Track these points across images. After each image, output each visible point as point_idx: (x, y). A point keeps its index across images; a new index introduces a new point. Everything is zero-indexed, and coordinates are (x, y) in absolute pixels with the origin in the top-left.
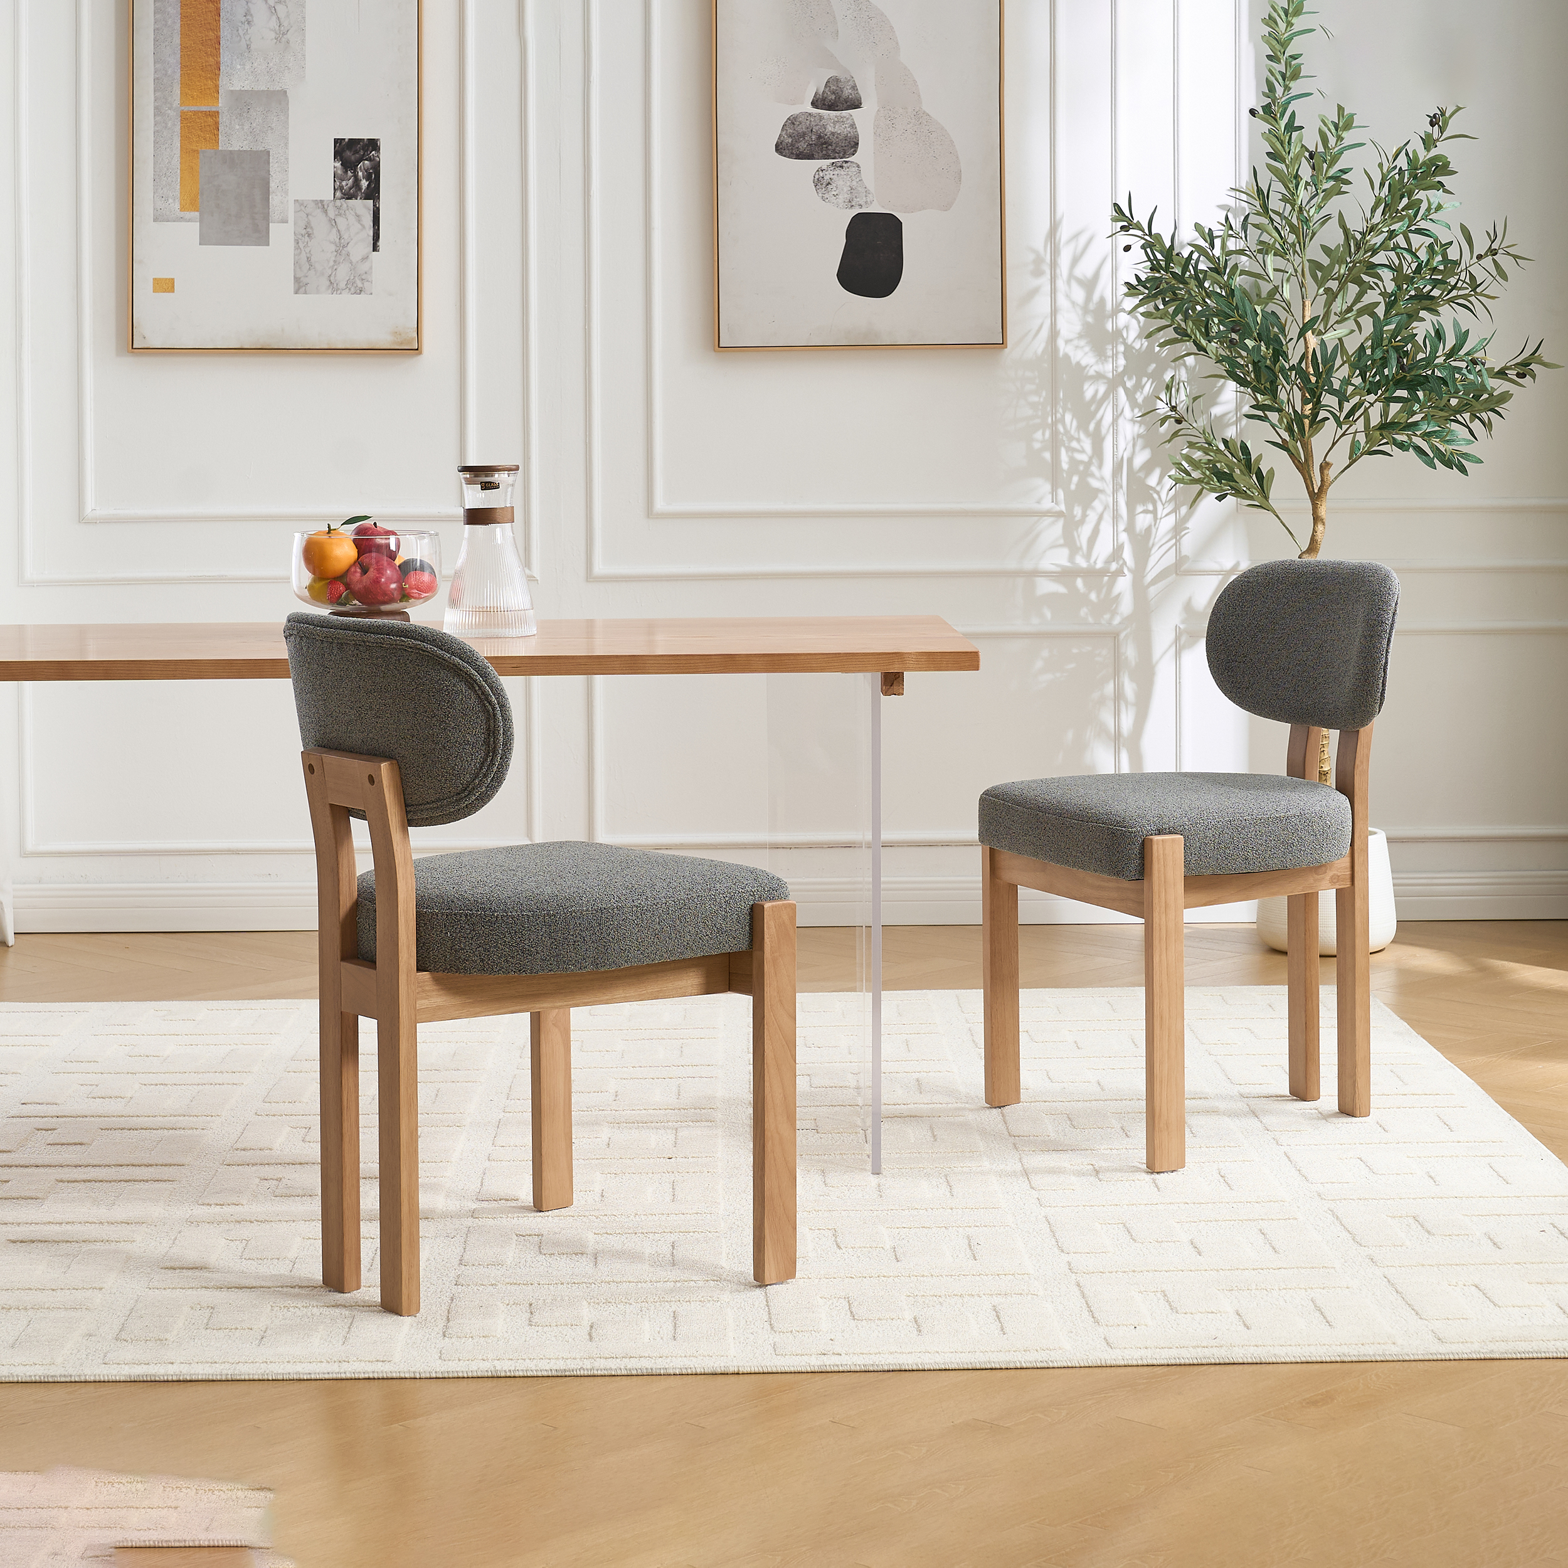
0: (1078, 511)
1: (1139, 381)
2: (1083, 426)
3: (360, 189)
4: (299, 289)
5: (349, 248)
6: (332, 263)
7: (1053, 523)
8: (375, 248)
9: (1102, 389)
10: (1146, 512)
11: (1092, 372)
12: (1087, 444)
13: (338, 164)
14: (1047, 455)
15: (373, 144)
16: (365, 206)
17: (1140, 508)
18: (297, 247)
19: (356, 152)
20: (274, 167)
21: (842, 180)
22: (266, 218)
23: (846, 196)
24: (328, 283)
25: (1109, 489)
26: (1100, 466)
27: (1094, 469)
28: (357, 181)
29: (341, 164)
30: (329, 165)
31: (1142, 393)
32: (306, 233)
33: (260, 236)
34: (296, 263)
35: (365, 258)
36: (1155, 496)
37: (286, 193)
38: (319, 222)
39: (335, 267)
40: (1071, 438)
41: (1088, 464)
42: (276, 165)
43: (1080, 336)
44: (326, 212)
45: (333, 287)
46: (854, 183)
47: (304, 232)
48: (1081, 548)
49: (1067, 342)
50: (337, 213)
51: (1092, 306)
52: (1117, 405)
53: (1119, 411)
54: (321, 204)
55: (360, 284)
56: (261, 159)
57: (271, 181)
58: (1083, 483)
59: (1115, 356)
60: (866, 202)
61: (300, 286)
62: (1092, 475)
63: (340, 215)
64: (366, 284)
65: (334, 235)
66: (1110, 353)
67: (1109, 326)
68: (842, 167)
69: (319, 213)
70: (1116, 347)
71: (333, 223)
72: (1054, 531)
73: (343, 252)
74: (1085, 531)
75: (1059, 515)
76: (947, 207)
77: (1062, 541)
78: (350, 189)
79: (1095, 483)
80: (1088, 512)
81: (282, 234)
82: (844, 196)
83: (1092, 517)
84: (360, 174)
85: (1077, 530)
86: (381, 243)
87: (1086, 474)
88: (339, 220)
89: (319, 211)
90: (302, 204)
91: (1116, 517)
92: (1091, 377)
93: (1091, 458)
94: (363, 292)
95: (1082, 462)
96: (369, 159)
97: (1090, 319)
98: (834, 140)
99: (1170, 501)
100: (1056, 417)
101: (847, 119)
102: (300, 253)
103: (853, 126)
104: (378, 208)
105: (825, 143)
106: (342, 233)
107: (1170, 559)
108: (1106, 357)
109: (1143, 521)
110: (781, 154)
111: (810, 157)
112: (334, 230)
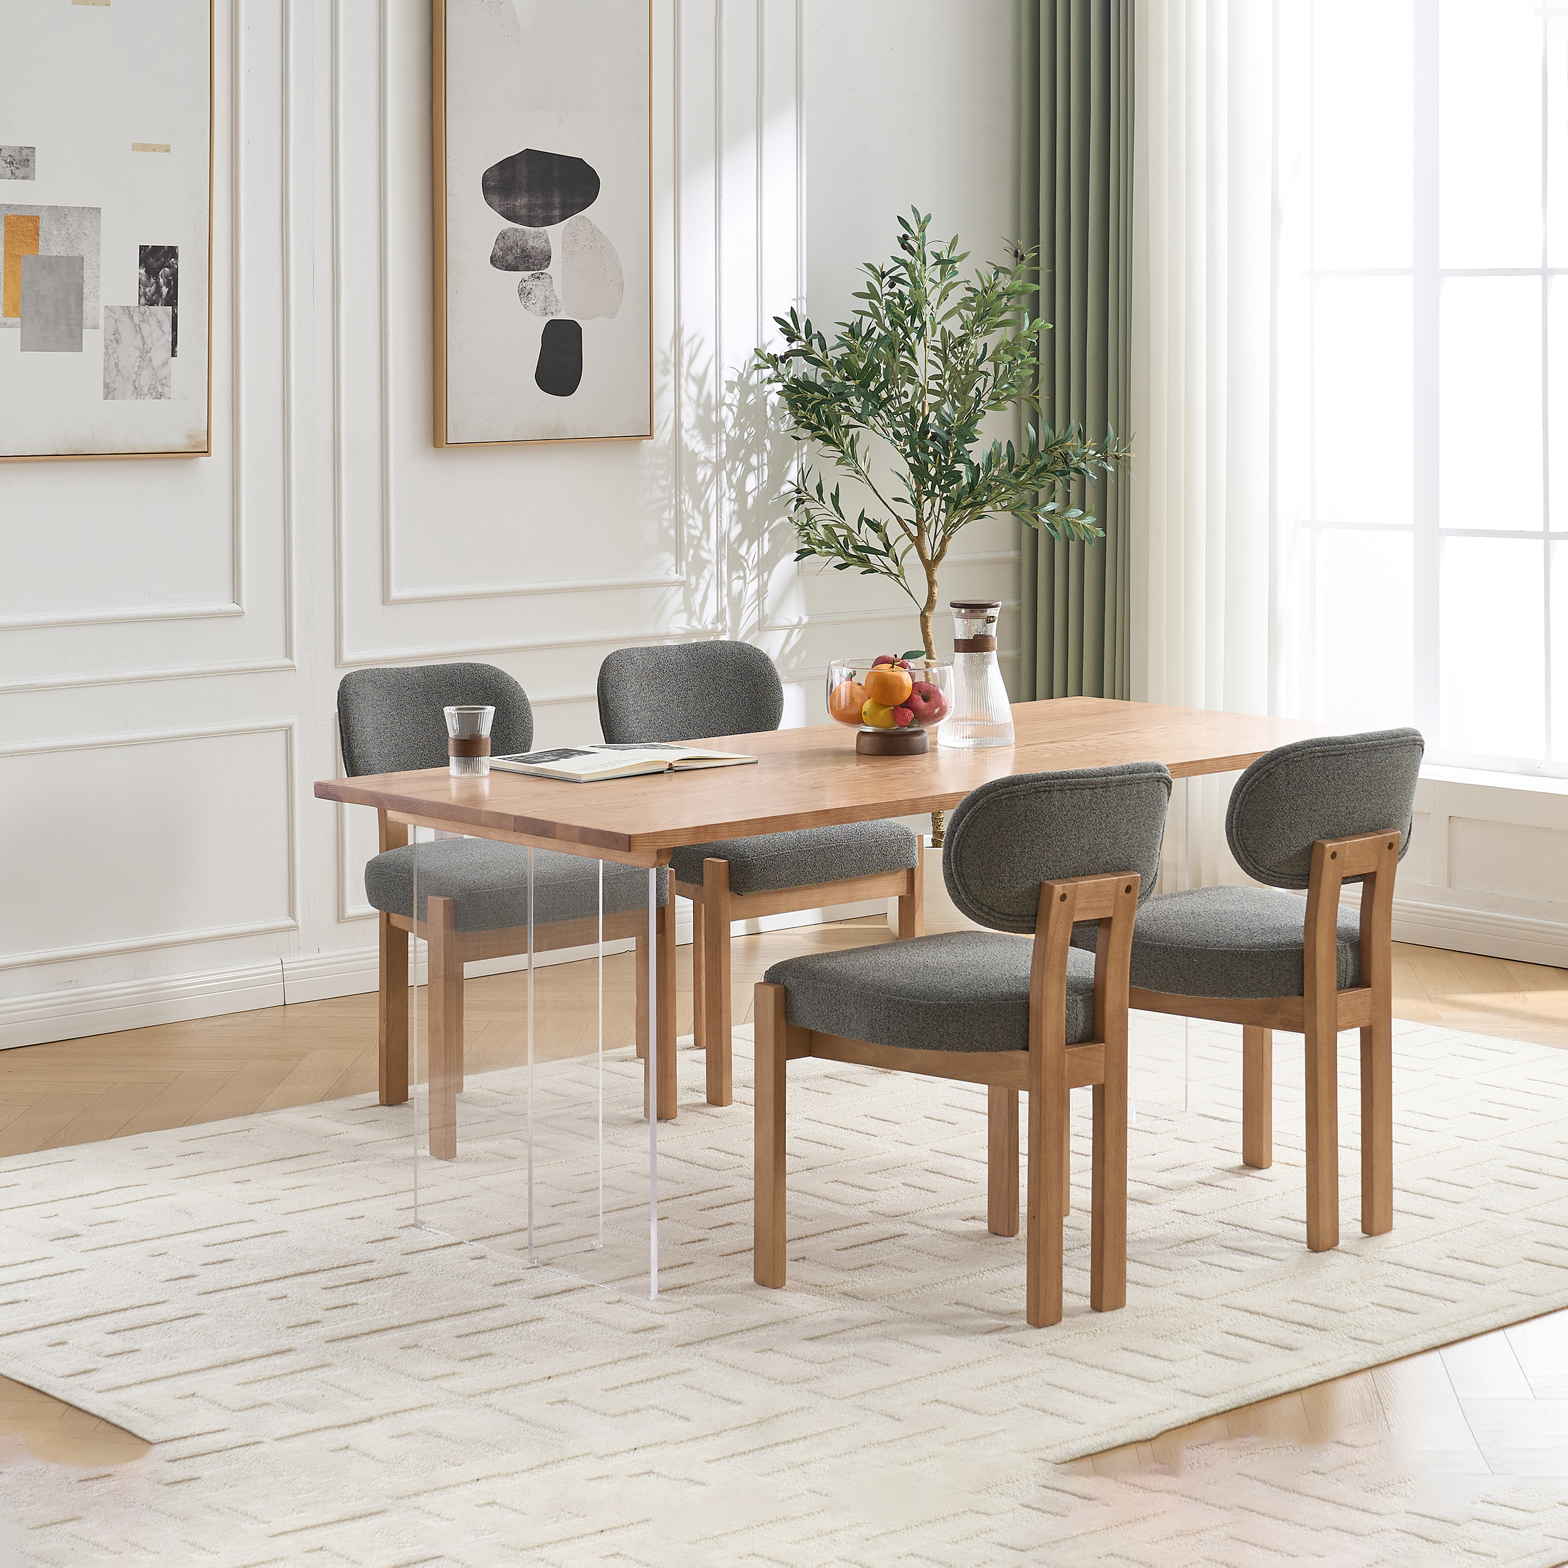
0: (693, 580)
1: (733, 464)
2: (696, 506)
3: (161, 295)
4: (108, 395)
5: (151, 354)
6: (136, 369)
7: (677, 591)
8: (174, 354)
9: (709, 473)
10: (738, 578)
11: (702, 459)
12: (699, 522)
13: (143, 271)
14: (672, 532)
15: (172, 252)
16: (165, 313)
17: (735, 575)
18: (107, 354)
19: (158, 259)
20: (87, 273)
21: (539, 290)
22: (80, 324)
23: (542, 304)
24: (133, 387)
25: (714, 561)
26: (708, 541)
27: (704, 542)
28: (158, 287)
29: (145, 271)
30: (135, 271)
31: (735, 475)
32: (114, 339)
33: (74, 343)
34: (106, 369)
35: (165, 364)
36: (745, 564)
37: (98, 299)
38: (126, 328)
39: (139, 372)
40: (689, 516)
41: (700, 538)
42: (89, 272)
43: (694, 427)
44: (132, 318)
45: (138, 392)
46: (548, 293)
47: (112, 338)
48: (695, 612)
49: (687, 431)
50: (141, 319)
51: (702, 401)
52: (721, 487)
53: (723, 493)
54: (127, 310)
55: (160, 390)
56: (75, 264)
57: (84, 287)
58: (697, 555)
59: (718, 444)
60: (556, 310)
61: (109, 392)
62: (703, 548)
63: (144, 321)
64: (166, 389)
65: (138, 342)
66: (714, 441)
67: (714, 418)
68: (539, 278)
69: (125, 318)
70: (720, 435)
71: (138, 329)
72: (676, 598)
73: (146, 357)
74: (698, 597)
75: (683, 583)
76: (613, 315)
77: (682, 607)
78: (153, 295)
79: (704, 555)
80: (700, 581)
81: (93, 339)
82: (540, 305)
83: (703, 584)
84: (161, 280)
85: (693, 596)
86: (178, 348)
87: (698, 547)
88: (144, 326)
89: (126, 317)
90: (111, 310)
91: (719, 585)
92: (702, 462)
93: (702, 533)
94: (162, 397)
95: (696, 537)
96: (169, 267)
97: (701, 412)
98: (533, 253)
99: (754, 567)
100: (680, 498)
101: (543, 235)
102: (110, 358)
103: (547, 241)
104: (176, 315)
105: (527, 256)
106: (145, 339)
107: (755, 618)
108: (712, 444)
109: (737, 585)
110: (494, 265)
111: (516, 269)
112: (139, 336)
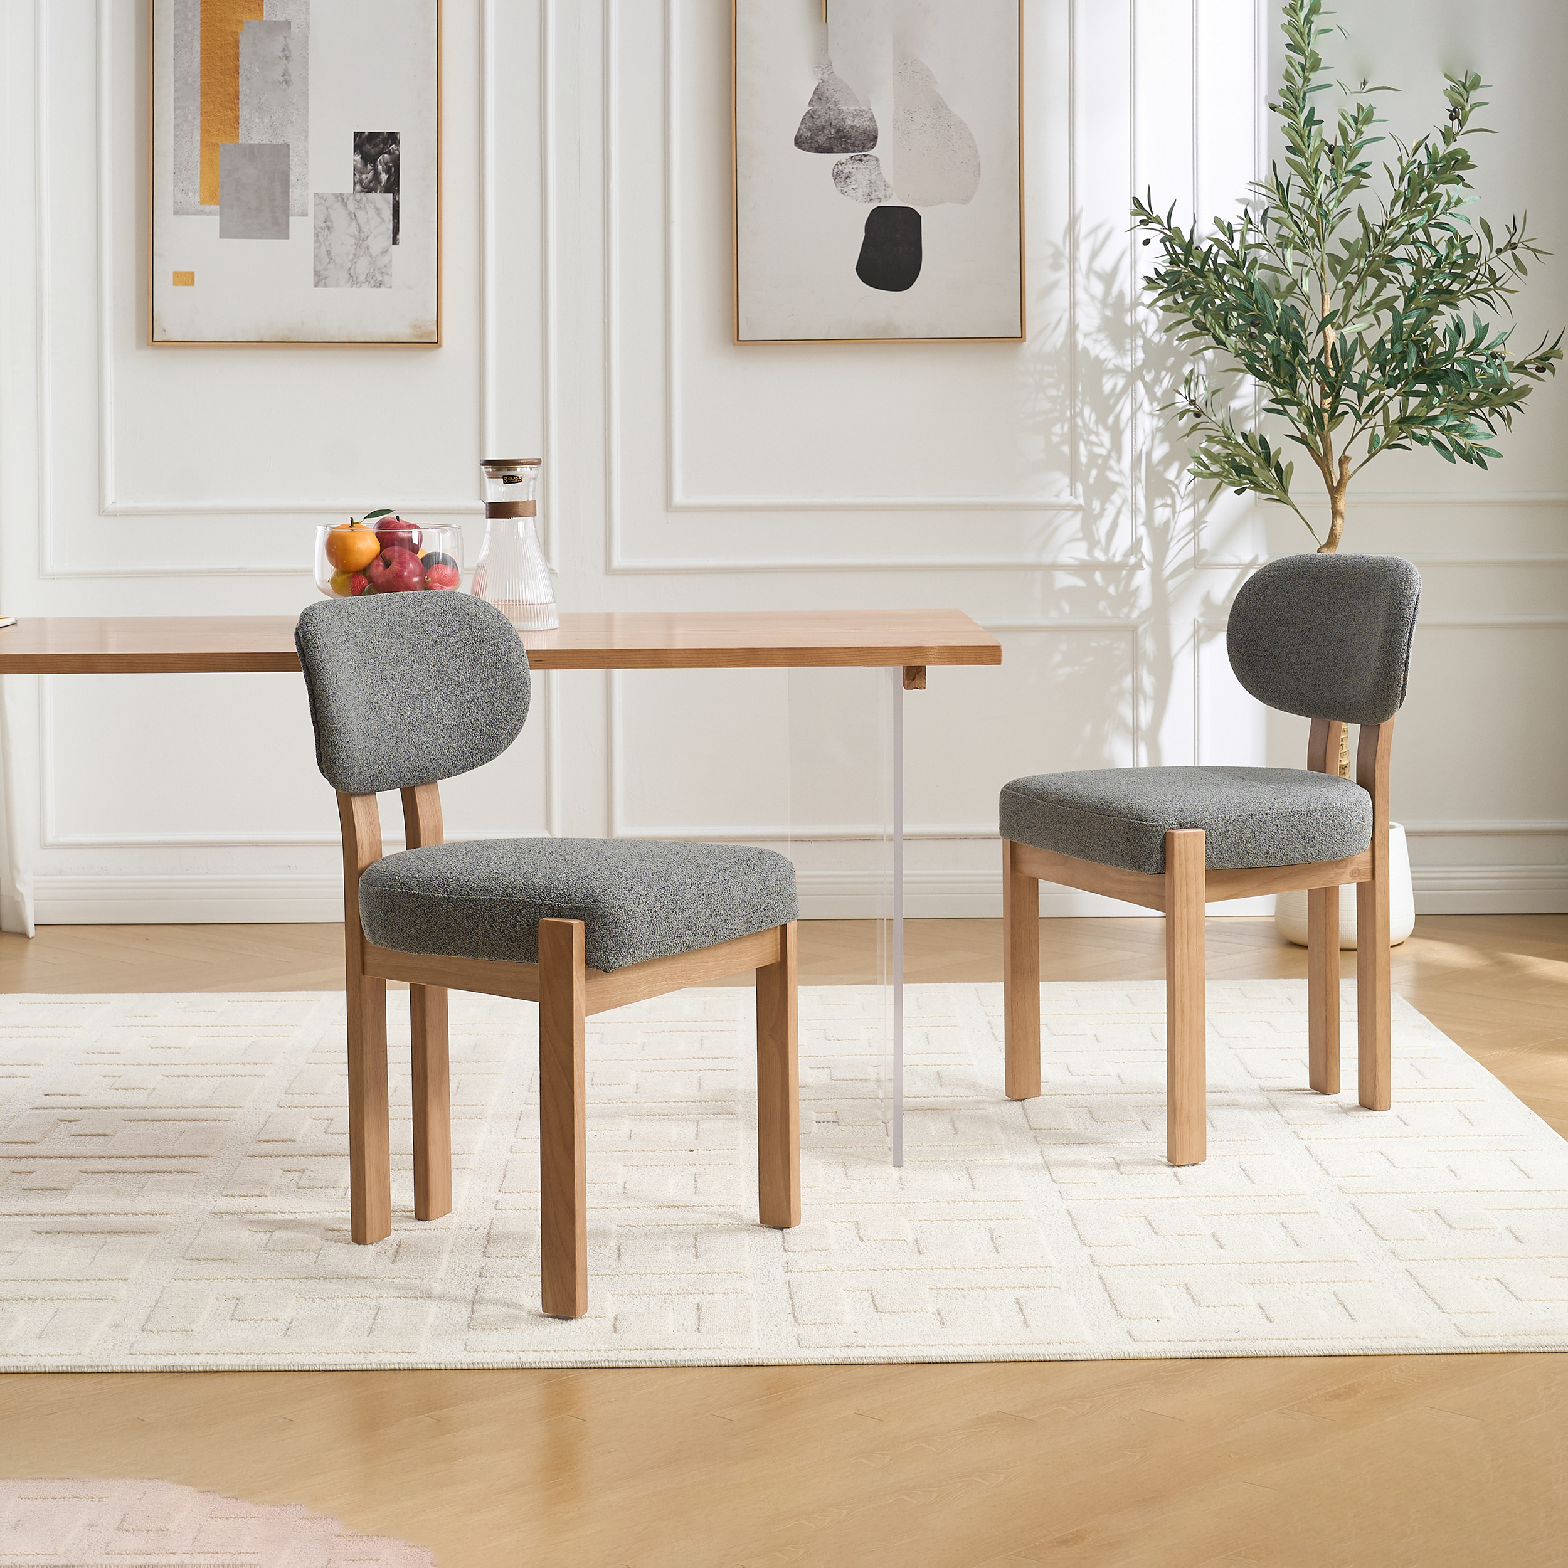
0: (1096, 505)
1: (1157, 375)
2: (1101, 420)
3: (380, 182)
4: (318, 283)
5: (369, 241)
6: (351, 257)
7: (1072, 517)
8: (395, 241)
9: (1121, 383)
10: (1164, 505)
11: (1110, 366)
12: (1106, 438)
13: (358, 158)
14: (1066, 449)
15: (393, 138)
16: (385, 200)
17: (1158, 502)
18: (317, 241)
19: (376, 145)
20: (294, 160)
21: (861, 174)
22: (286, 211)
23: (865, 190)
24: (348, 276)
25: (1128, 483)
26: (1119, 460)
27: (1112, 462)
28: (376, 174)
29: (361, 158)
30: (349, 158)
31: (1160, 386)
32: (326, 226)
33: (280, 230)
34: (316, 256)
35: (385, 252)
36: (1174, 490)
37: (306, 186)
38: (339, 216)
39: (355, 260)
40: (1090, 432)
41: (1107, 458)
42: (296, 159)
43: (1099, 330)
44: (346, 205)
45: (353, 281)
46: (873, 177)
47: (324, 225)
48: (1099, 542)
49: (1086, 335)
50: (356, 206)
51: (1110, 300)
52: (1135, 399)
53: (1138, 404)
54: (341, 198)
55: (379, 278)
56: (281, 152)
57: (290, 175)
58: (1102, 477)
59: (1133, 350)
60: (885, 196)
61: (319, 279)
62: (1111, 469)
63: (360, 208)
64: (386, 277)
65: (353, 229)
66: (1128, 347)
67: (1128, 320)
68: (861, 160)
69: (338, 206)
70: (1135, 340)
71: (353, 216)
72: (1073, 524)
73: (363, 245)
74: (1104, 525)
75: (1078, 508)
76: (965, 201)
77: (1080, 535)
78: (370, 182)
79: (1113, 477)
80: (1107, 506)
81: (301, 227)
82: (863, 190)
83: (1111, 510)
84: (380, 167)
85: (1095, 523)
86: (401, 236)
87: (1104, 467)
88: (359, 214)
89: (339, 204)
90: (322, 198)
91: (1134, 511)
92: (1110, 371)
93: (1109, 452)
94: (382, 286)
95: (1100, 456)
96: (389, 153)
97: (1109, 313)
98: (853, 133)
99: (1189, 494)
100: (1074, 411)
101: (867, 113)
102: (320, 246)
103: (872, 119)
104: (398, 202)
105: (845, 137)
106: (362, 226)
107: (1189, 552)
108: (1125, 351)
109: (1161, 514)
110: (800, 147)
111: (829, 150)
112: (354, 223)
